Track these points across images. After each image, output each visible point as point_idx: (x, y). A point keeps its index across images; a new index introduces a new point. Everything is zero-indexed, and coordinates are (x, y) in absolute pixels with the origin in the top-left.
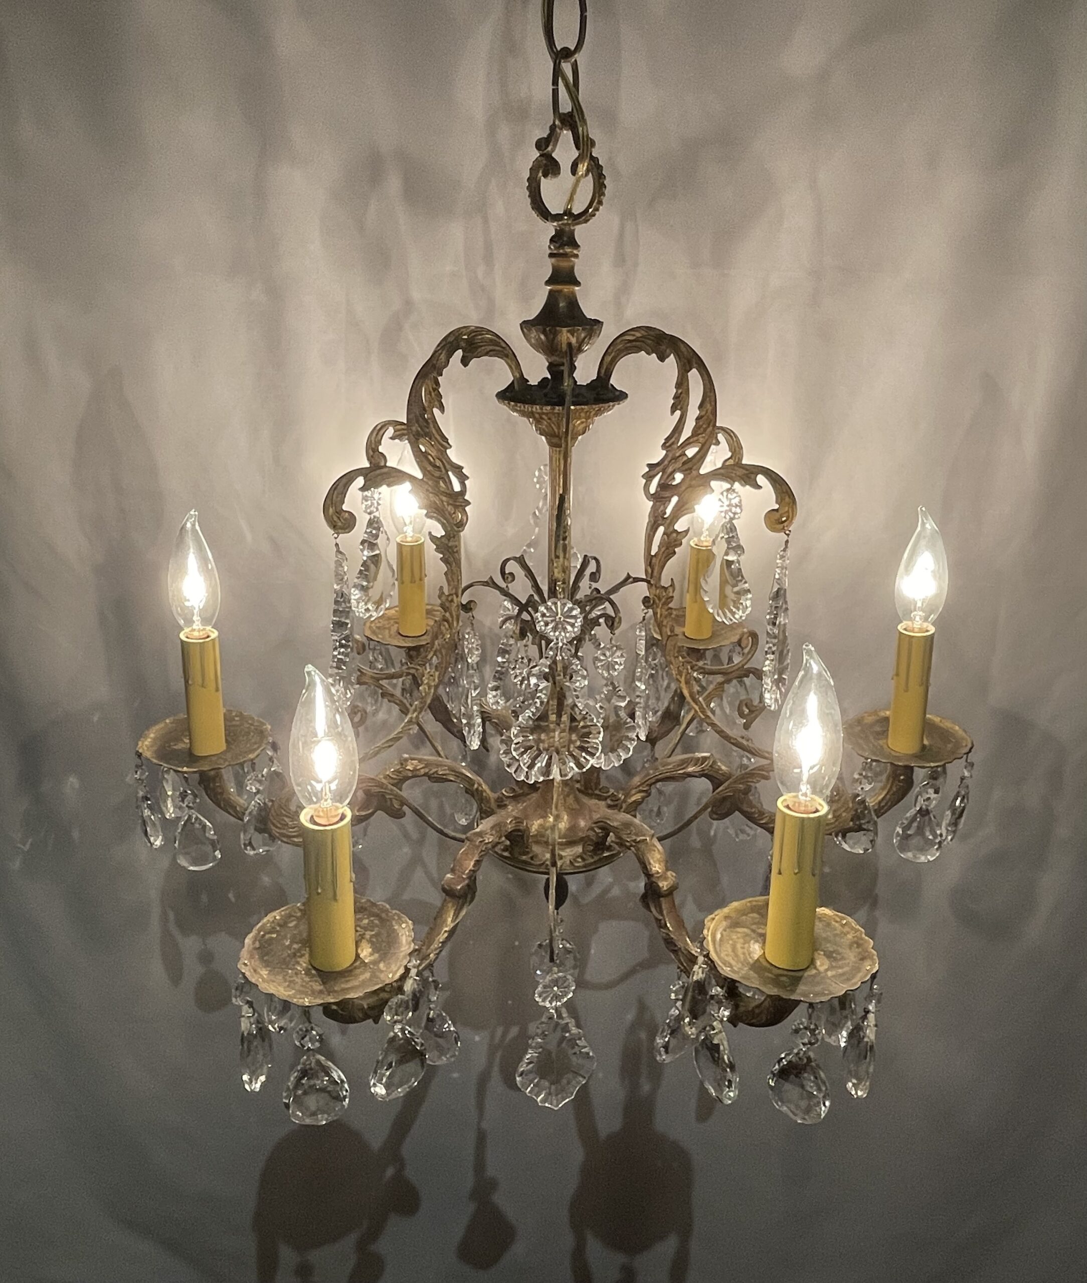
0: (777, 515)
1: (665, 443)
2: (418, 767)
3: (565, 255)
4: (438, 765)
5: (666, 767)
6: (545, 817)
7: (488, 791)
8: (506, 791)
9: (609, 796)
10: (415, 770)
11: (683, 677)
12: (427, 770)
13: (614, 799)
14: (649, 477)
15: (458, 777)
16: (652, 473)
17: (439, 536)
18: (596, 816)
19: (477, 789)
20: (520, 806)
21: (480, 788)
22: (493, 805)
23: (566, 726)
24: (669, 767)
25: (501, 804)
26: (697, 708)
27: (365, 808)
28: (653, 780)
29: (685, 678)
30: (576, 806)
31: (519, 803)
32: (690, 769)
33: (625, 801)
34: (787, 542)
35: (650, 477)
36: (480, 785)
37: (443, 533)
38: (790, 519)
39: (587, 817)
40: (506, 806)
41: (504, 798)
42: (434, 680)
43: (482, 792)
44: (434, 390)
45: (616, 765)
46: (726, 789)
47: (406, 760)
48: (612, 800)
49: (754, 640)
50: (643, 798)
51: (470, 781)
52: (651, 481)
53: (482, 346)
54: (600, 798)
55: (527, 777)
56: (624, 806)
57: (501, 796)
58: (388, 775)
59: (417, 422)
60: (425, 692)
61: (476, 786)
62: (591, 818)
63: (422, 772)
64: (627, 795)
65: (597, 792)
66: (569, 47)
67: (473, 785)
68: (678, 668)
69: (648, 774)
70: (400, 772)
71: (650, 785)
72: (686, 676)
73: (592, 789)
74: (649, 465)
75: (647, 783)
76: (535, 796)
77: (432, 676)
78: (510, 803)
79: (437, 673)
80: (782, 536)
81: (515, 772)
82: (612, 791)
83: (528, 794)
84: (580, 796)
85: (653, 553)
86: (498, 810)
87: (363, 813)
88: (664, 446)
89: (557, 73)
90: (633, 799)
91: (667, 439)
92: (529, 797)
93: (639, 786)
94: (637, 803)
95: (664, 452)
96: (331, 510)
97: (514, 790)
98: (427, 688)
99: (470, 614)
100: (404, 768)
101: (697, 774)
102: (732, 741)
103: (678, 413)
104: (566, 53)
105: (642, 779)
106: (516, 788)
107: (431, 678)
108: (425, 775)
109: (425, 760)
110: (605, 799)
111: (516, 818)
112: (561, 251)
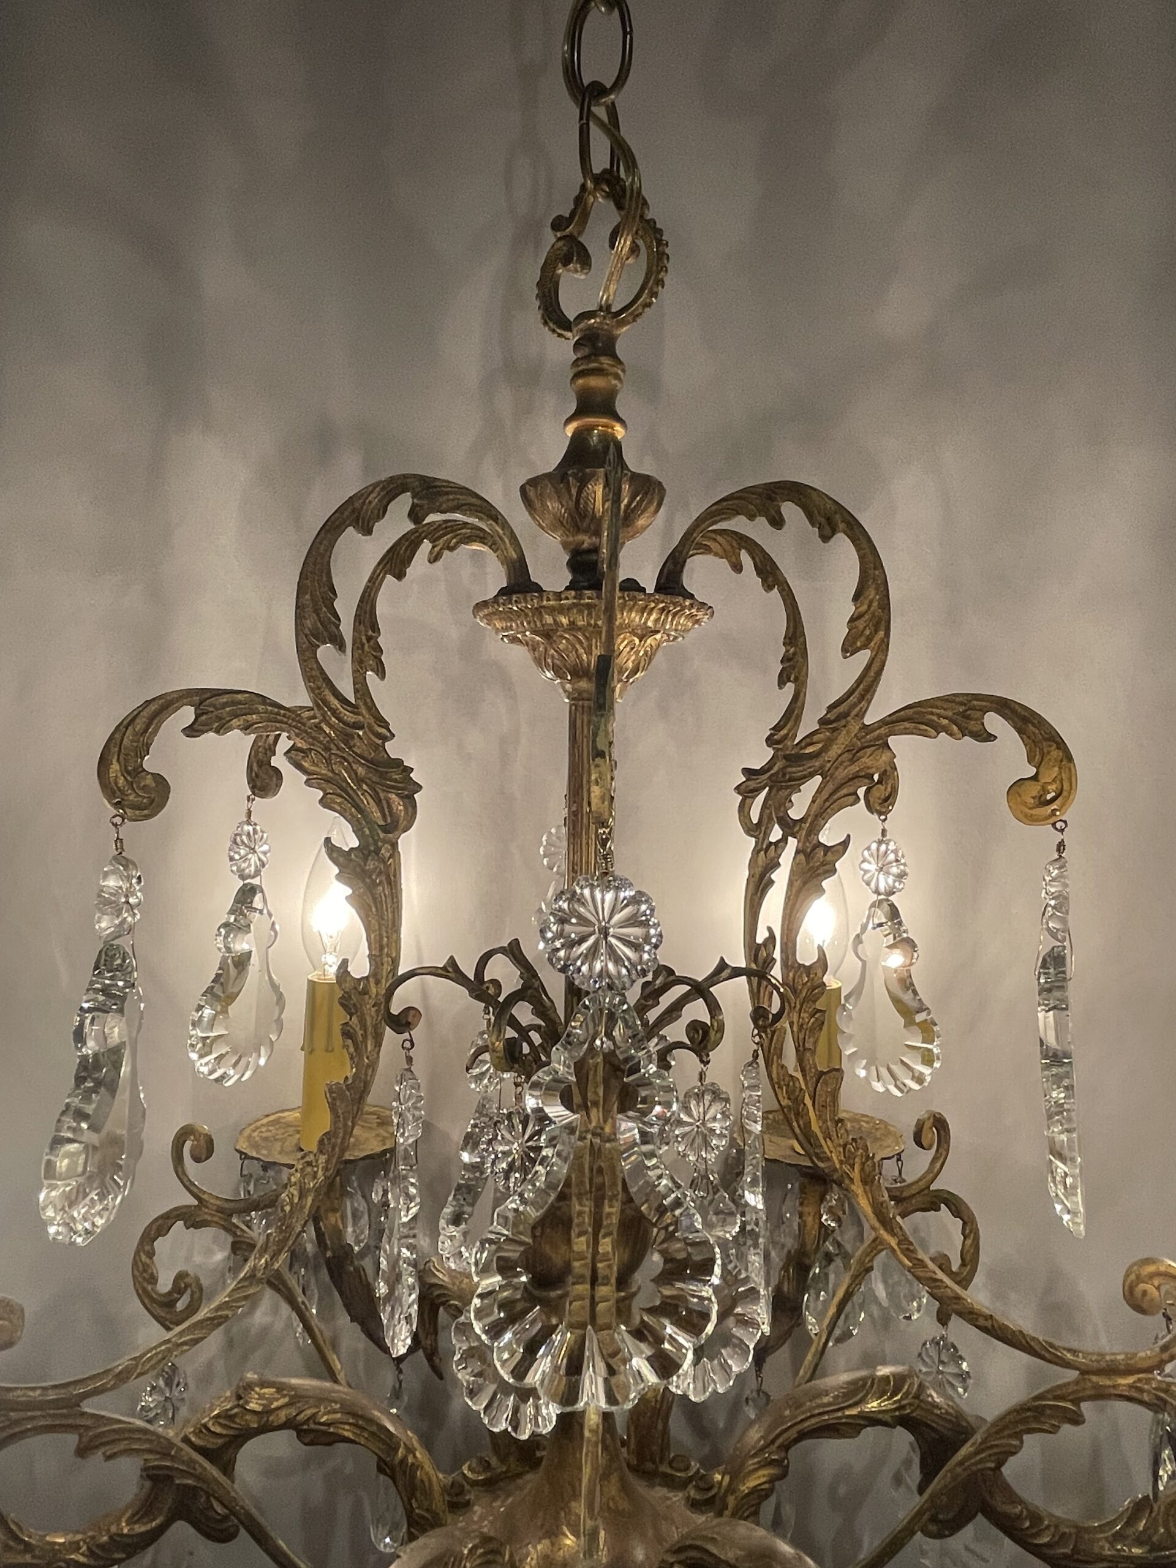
0: (1034, 789)
1: (771, 735)
2: (275, 1405)
3: (599, 372)
4: (322, 1399)
5: (819, 1401)
6: (553, 1534)
7: (428, 1466)
8: (470, 1469)
9: (690, 1479)
10: (267, 1412)
11: (857, 1168)
12: (293, 1412)
13: (702, 1485)
14: (746, 792)
15: (363, 1429)
16: (752, 785)
17: (347, 849)
18: (674, 1535)
19: (404, 1460)
20: (501, 1507)
21: (410, 1460)
22: (439, 1503)
23: (610, 1267)
24: (826, 1400)
25: (458, 1504)
26: (893, 1242)
27: (146, 1514)
28: (793, 1434)
29: (862, 1170)
30: (624, 1505)
31: (495, 1499)
32: (873, 1405)
33: (731, 1489)
34: (1061, 847)
35: (752, 791)
36: (410, 1450)
37: (355, 843)
38: (1065, 793)
39: (650, 1533)
40: (467, 1504)
41: (467, 1487)
42: (315, 1176)
43: (415, 1467)
44: (369, 639)
45: (720, 1391)
46: (977, 1453)
47: (249, 1387)
48: (698, 1488)
49: (942, 1132)
50: (772, 1480)
51: (389, 1442)
52: (754, 798)
53: (447, 493)
54: (670, 1482)
55: (515, 1422)
56: (731, 1501)
57: (460, 1479)
58: (205, 1426)
59: (317, 611)
60: (291, 1203)
61: (401, 1452)
62: (659, 1539)
63: (283, 1416)
64: (737, 1474)
65: (664, 1468)
66: (604, 82)
67: (396, 1450)
68: (845, 1146)
69: (782, 1419)
70: (231, 1418)
71: (786, 1447)
72: (863, 1164)
73: (654, 1462)
74: (747, 771)
75: (777, 1443)
76: (532, 1480)
77: (309, 1164)
78: (477, 1498)
79: (322, 1159)
80: (1048, 835)
81: (486, 1409)
82: (695, 1465)
83: (519, 1475)
84: (631, 1477)
85: (760, 940)
86: (449, 1518)
87: (139, 1529)
88: (770, 741)
89: (586, 116)
90: (752, 1483)
91: (777, 728)
92: (519, 1481)
93: (762, 1450)
94: (760, 1495)
95: (771, 752)
96: (115, 766)
97: (487, 1466)
98: (296, 1193)
99: (406, 1035)
100: (242, 1407)
101: (887, 1418)
102: (981, 1322)
103: (790, 687)
104: (598, 91)
105: (769, 1431)
106: (494, 1461)
107: (309, 1169)
108: (288, 1425)
109: (292, 1388)
110: (683, 1485)
111: (486, 1539)
112: (594, 365)
